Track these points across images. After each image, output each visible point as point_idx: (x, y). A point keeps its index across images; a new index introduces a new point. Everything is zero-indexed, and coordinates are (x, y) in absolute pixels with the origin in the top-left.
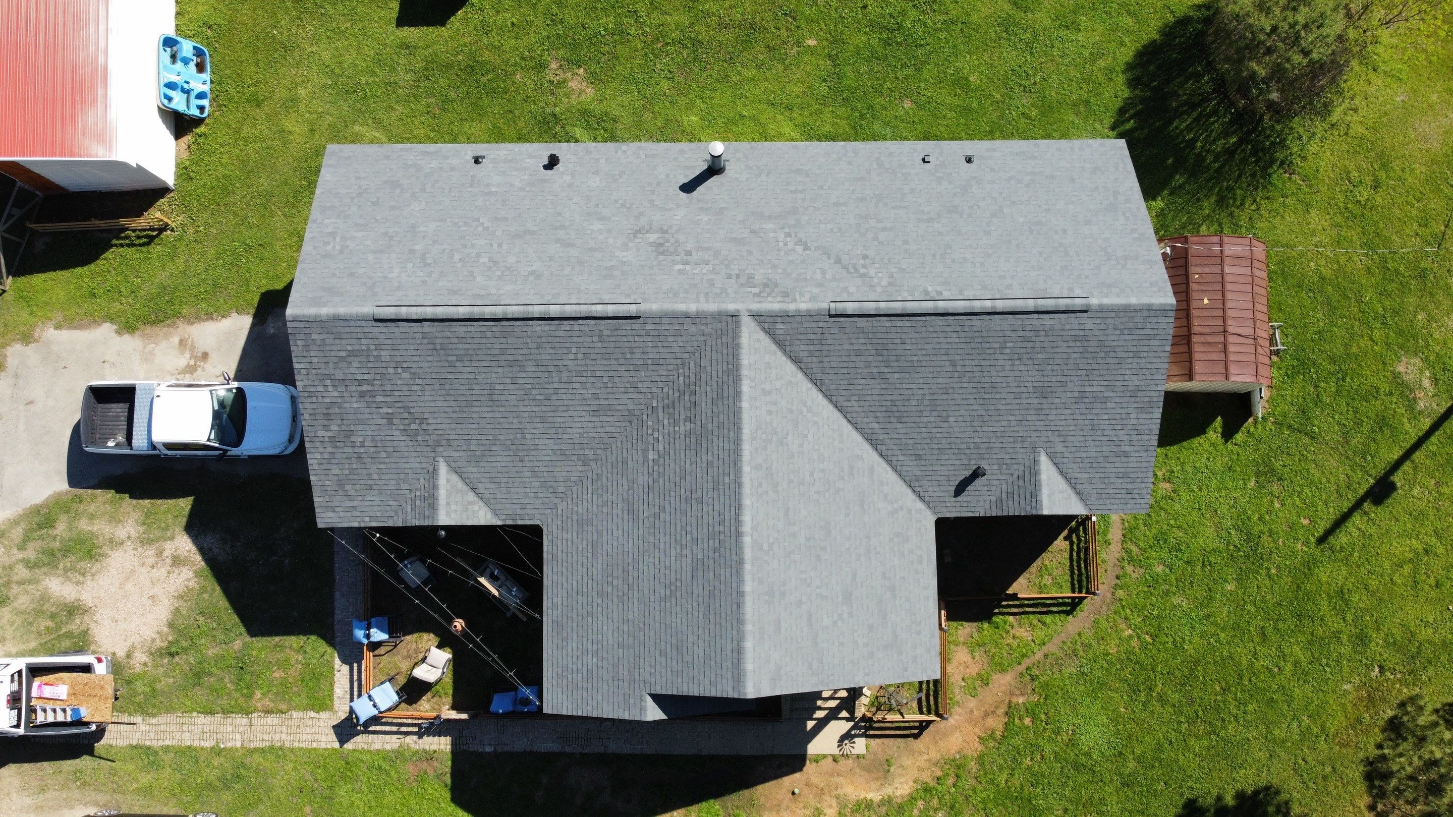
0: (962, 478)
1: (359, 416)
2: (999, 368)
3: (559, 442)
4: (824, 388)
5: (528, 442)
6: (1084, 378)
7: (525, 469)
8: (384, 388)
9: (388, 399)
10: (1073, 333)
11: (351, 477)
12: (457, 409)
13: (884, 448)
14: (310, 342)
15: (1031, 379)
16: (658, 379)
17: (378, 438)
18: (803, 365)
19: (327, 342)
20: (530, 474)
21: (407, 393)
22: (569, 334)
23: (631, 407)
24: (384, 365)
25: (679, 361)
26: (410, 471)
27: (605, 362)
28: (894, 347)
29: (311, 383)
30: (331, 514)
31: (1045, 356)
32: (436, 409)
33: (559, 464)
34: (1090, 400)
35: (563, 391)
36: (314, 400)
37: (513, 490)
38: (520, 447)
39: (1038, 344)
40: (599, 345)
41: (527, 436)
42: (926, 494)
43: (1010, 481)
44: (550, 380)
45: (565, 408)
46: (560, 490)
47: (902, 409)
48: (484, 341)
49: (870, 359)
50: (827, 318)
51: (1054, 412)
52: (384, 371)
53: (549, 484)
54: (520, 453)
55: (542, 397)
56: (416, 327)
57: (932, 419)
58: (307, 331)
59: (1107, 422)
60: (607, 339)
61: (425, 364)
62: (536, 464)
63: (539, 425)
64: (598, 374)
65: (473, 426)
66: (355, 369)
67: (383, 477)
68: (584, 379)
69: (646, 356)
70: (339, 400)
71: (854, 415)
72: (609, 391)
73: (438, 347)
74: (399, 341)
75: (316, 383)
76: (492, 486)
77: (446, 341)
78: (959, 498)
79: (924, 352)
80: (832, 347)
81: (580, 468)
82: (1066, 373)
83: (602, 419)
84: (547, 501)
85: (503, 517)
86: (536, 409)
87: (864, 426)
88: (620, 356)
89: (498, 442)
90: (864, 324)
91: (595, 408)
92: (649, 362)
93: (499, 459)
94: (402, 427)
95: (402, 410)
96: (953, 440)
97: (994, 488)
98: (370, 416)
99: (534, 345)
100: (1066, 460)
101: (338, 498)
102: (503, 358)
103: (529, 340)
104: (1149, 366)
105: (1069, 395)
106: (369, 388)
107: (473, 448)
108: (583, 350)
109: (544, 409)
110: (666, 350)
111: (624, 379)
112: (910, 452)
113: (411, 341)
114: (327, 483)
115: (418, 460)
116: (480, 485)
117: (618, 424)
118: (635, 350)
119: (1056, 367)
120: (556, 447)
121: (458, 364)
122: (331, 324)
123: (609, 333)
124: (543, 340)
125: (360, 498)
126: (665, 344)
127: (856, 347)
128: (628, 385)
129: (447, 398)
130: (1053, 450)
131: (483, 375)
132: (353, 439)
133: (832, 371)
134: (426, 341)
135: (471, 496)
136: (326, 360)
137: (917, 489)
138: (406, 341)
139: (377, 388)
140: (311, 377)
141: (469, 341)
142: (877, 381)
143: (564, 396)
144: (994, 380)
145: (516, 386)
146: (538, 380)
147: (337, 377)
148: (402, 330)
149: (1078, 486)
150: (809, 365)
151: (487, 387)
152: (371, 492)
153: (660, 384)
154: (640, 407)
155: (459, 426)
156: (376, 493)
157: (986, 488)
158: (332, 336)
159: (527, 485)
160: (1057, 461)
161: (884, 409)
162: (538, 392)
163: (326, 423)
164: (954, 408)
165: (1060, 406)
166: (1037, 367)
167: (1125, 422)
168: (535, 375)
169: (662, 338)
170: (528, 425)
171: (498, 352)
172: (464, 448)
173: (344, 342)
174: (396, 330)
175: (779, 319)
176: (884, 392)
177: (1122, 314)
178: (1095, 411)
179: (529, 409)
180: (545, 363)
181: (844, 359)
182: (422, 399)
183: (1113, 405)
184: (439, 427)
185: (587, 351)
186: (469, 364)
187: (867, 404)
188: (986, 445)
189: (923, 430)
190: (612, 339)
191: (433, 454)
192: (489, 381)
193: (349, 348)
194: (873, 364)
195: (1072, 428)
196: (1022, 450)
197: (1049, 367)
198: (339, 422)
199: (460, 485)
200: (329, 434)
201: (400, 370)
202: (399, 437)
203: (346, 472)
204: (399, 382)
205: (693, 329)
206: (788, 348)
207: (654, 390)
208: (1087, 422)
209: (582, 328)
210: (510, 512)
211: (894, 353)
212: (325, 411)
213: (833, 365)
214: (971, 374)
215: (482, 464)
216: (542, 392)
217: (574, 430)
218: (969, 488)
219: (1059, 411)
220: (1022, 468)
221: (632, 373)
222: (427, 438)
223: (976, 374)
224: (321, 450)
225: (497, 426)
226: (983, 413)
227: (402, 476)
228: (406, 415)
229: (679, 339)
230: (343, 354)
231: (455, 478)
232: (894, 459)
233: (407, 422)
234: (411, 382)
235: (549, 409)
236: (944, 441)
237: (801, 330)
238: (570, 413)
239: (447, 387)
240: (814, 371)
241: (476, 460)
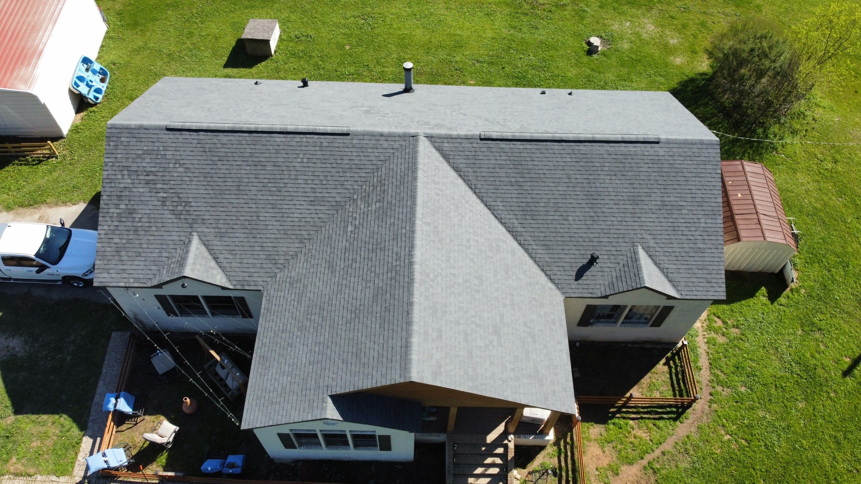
0: (581, 265)
1: (142, 199)
2: (602, 181)
3: (284, 223)
4: (477, 191)
5: (261, 223)
6: (662, 191)
7: (256, 244)
8: (164, 178)
9: (165, 186)
10: (651, 158)
11: (127, 245)
12: (213, 196)
13: (522, 239)
14: (119, 143)
15: (625, 190)
16: (359, 179)
17: (153, 216)
18: (462, 174)
19: (131, 143)
20: (259, 248)
21: (180, 182)
22: (299, 144)
23: (338, 199)
24: (167, 161)
25: (375, 167)
26: (171, 242)
27: (322, 165)
28: (526, 163)
29: (113, 172)
30: (105, 275)
31: (632, 173)
32: (198, 196)
33: (282, 241)
34: (669, 207)
35: (291, 185)
36: (113, 185)
37: (245, 261)
38: (255, 227)
39: (627, 165)
40: (320, 153)
41: (261, 218)
42: (555, 277)
43: (618, 269)
44: (283, 177)
45: (290, 198)
46: (281, 262)
47: (534, 209)
48: (240, 146)
49: (510, 171)
50: (479, 141)
51: (644, 215)
52: (166, 165)
53: (273, 257)
54: (254, 231)
55: (275, 189)
56: (194, 135)
57: (556, 218)
58: (119, 135)
59: (684, 225)
60: (325, 149)
61: (196, 162)
62: (265, 240)
63: (270, 210)
64: (317, 174)
65: (222, 209)
66: (147, 164)
67: (150, 246)
68: (306, 177)
69: (352, 162)
70: (130, 186)
71: (499, 212)
72: (323, 186)
73: (207, 150)
74: (181, 145)
75: (117, 173)
76: (230, 256)
77: (213, 146)
78: (580, 281)
79: (547, 168)
80: (482, 162)
81: (297, 245)
82: (649, 186)
83: (316, 207)
84: (270, 270)
85: (235, 283)
86: (269, 198)
87: (507, 221)
88: (333, 161)
89: (239, 222)
90: (504, 146)
91: (312, 199)
92: (354, 166)
93: (238, 235)
94: (171, 208)
95: (173, 195)
96: (572, 235)
97: (606, 274)
98: (150, 199)
99: (274, 151)
100: (657, 254)
101: (113, 262)
102: (251, 159)
103: (270, 148)
104: (708, 184)
105: (654, 203)
106: (154, 178)
107: (220, 226)
108: (308, 156)
109: (275, 198)
110: (366, 158)
111: (334, 178)
112: (542, 243)
113: (189, 145)
114: (108, 249)
115: (179, 234)
116: (221, 256)
117: (327, 212)
118: (344, 158)
119: (642, 182)
120: (281, 228)
121: (219, 163)
122: (136, 131)
123: (327, 145)
124: (281, 147)
125: (130, 263)
126: (365, 154)
127: (499, 162)
128: (337, 183)
129: (208, 187)
130: (647, 245)
131: (235, 171)
132: (134, 216)
133: (483, 179)
134: (199, 145)
135: (213, 263)
136: (127, 156)
137: (548, 273)
138: (185, 145)
139: (158, 178)
140: (114, 168)
141: (229, 146)
142: (515, 188)
143: (291, 189)
144: (598, 190)
145: (258, 180)
146: (274, 177)
147: (133, 169)
148: (184, 137)
149: (670, 275)
150: (467, 174)
151: (237, 180)
152: (139, 258)
153: (360, 183)
154: (345, 199)
155: (213, 209)
156: (143, 259)
157: (600, 274)
158: (135, 140)
159: (256, 257)
160: (651, 253)
161: (521, 208)
162: (272, 185)
163: (118, 202)
164: (571, 210)
165: (648, 211)
166: (628, 182)
167: (697, 225)
168: (272, 172)
169: (363, 150)
170: (263, 210)
171: (248, 155)
172: (214, 226)
173: (143, 144)
174: (180, 137)
175: (446, 141)
176: (520, 196)
177: (683, 146)
178: (674, 216)
179: (265, 197)
180: (280, 164)
181: (491, 170)
182: (190, 187)
183: (687, 212)
184: (198, 209)
185: (310, 157)
186: (227, 163)
187: (508, 204)
188: (598, 240)
189: (550, 226)
190: (328, 149)
191: (190, 230)
192: (239, 176)
193: (145, 148)
194: (512, 175)
195: (659, 228)
196: (624, 244)
197: (637, 182)
198: (127, 202)
199: (206, 254)
200: (118, 211)
201: (177, 166)
202: (168, 215)
203: (124, 241)
204: (175, 174)
205: (386, 144)
206: (451, 161)
207: (356, 187)
208: (670, 224)
209: (309, 140)
210: (241, 279)
211: (526, 167)
212: (119, 194)
213: (483, 174)
214: (581, 185)
215: (224, 239)
216: (276, 185)
217: (295, 215)
218: (587, 273)
219: (648, 215)
220: (625, 259)
221: (341, 174)
222: (188, 217)
223: (585, 185)
224: (109, 223)
225: (240, 210)
226: (593, 214)
227: (164, 246)
228: (176, 199)
229: (376, 151)
230: (140, 152)
231: (203, 249)
232: (530, 247)
233: (175, 204)
234: (184, 174)
235: (279, 198)
236: (565, 235)
237: (461, 149)
238: (294, 202)
239: (209, 179)
240: (470, 178)
241: (221, 235)
